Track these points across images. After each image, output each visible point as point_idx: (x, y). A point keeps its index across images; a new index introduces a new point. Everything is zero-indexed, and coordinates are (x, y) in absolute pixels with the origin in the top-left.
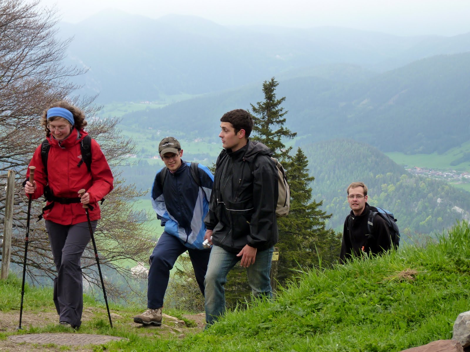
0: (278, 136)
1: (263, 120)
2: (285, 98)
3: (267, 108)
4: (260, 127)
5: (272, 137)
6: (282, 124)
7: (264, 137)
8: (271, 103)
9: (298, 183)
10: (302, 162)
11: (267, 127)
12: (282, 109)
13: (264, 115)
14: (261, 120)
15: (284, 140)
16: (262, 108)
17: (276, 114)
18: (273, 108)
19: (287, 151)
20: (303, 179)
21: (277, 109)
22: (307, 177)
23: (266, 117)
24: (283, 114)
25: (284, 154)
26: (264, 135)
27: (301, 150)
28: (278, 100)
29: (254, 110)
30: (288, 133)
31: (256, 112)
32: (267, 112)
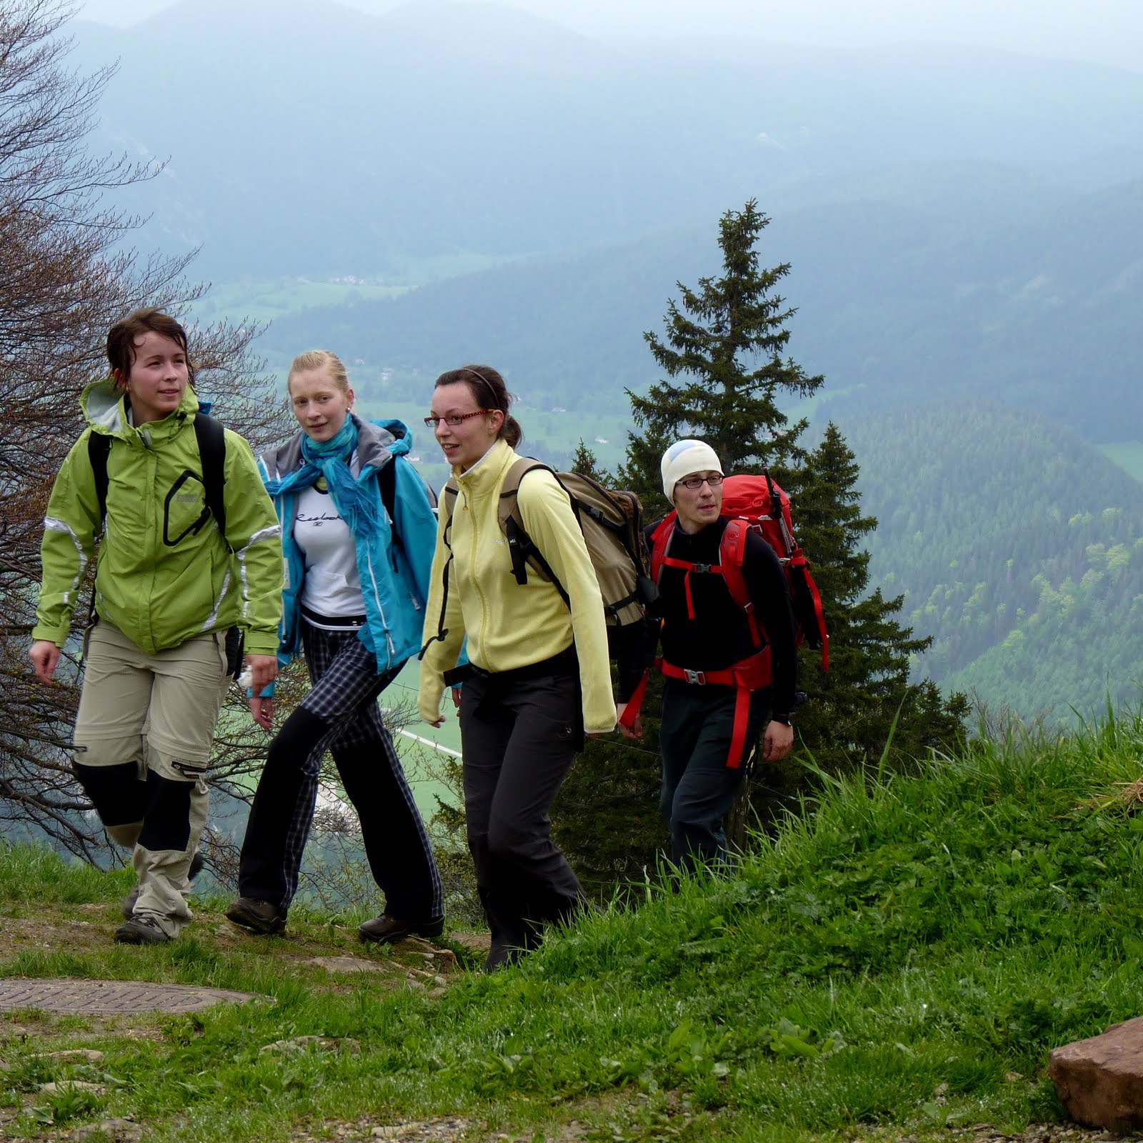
0: (764, 385)
1: (716, 335)
2: (788, 266)
3: (732, 297)
4: (708, 357)
5: (743, 388)
6: (777, 347)
7: (720, 389)
8: (742, 280)
9: (826, 534)
10: (838, 470)
11: (730, 357)
12: (778, 300)
13: (721, 319)
14: (711, 333)
15: (783, 399)
16: (716, 295)
17: (757, 316)
18: (750, 296)
19: (792, 435)
20: (842, 523)
21: (761, 300)
22: (854, 516)
23: (726, 324)
24: (781, 318)
25: (783, 444)
26: (720, 383)
27: (838, 432)
28: (765, 271)
29: (691, 301)
30: (797, 376)
31: (697, 309)
32: (730, 310)
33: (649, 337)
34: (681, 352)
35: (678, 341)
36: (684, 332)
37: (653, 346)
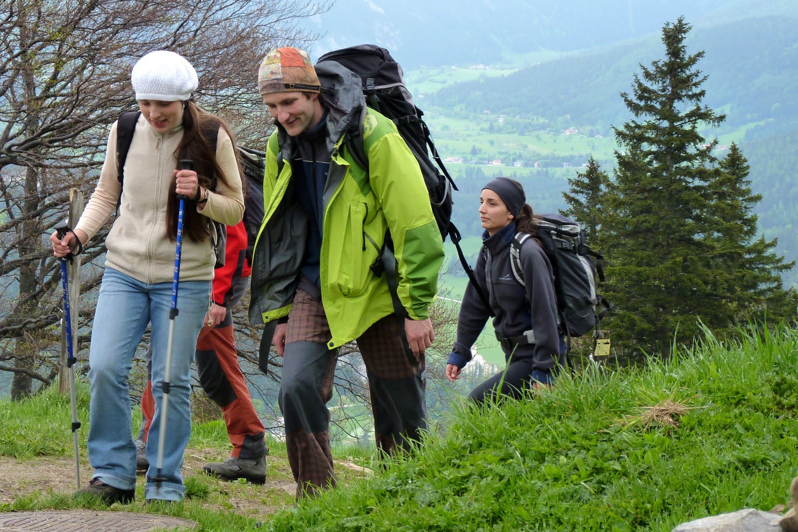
0: (691, 121)
1: (663, 93)
2: (704, 52)
3: (671, 72)
4: (658, 106)
5: (679, 123)
6: (698, 100)
7: (665, 124)
8: (677, 62)
9: (732, 206)
10: (738, 168)
11: (671, 106)
12: (698, 73)
13: (665, 84)
14: (660, 93)
15: (701, 127)
16: (662, 72)
17: (686, 82)
18: (682, 71)
19: (709, 149)
20: (741, 198)
21: (688, 73)
22: (748, 195)
23: (668, 87)
24: (700, 82)
25: (703, 154)
26: (666, 121)
27: (737, 147)
28: (690, 56)
29: (647, 75)
30: (710, 115)
31: (651, 79)
32: (670, 79)
33: (624, 95)
34: (642, 103)
35: (641, 98)
36: (644, 93)
37: (626, 100)
